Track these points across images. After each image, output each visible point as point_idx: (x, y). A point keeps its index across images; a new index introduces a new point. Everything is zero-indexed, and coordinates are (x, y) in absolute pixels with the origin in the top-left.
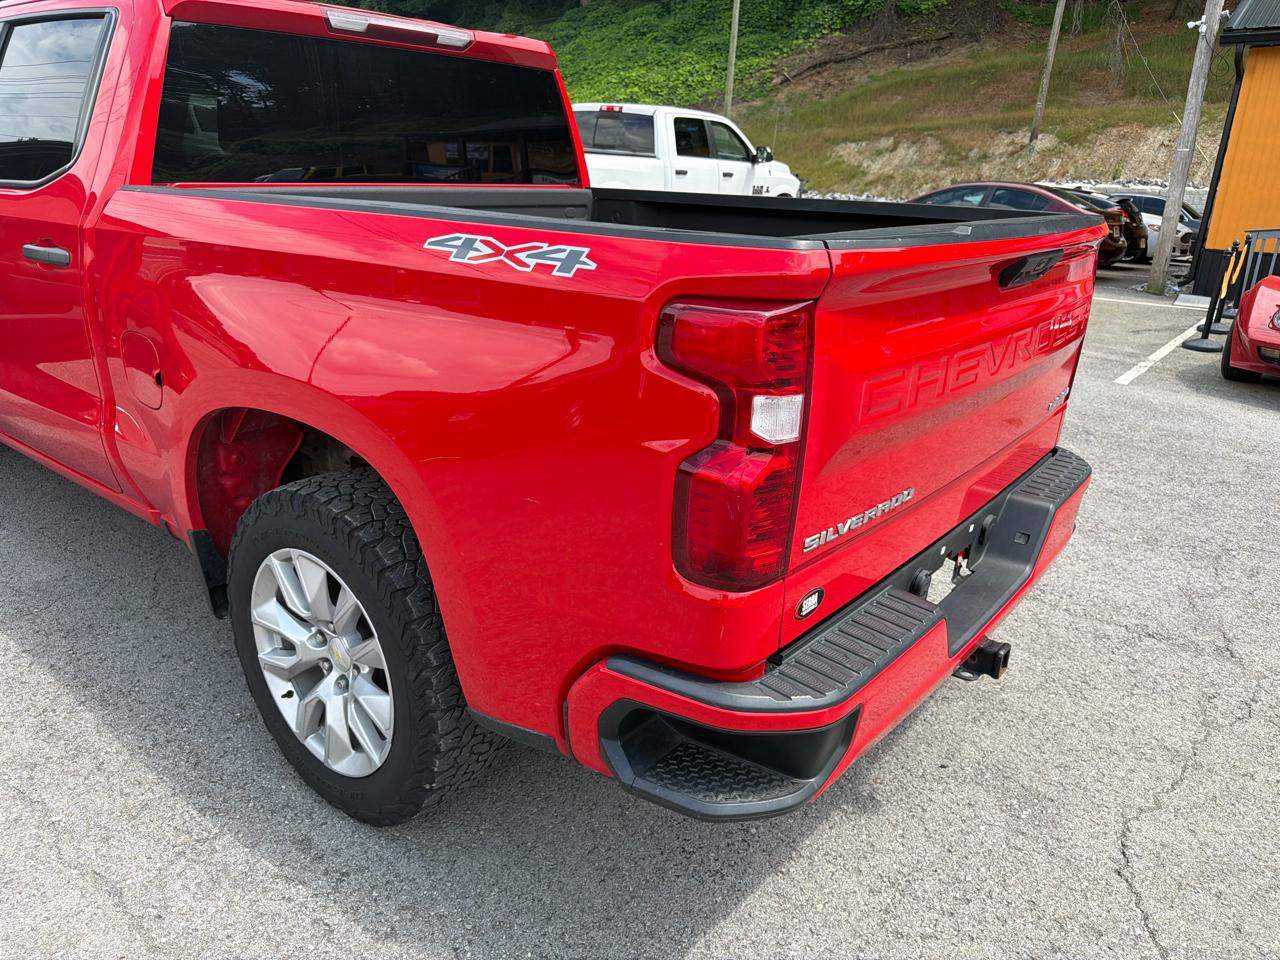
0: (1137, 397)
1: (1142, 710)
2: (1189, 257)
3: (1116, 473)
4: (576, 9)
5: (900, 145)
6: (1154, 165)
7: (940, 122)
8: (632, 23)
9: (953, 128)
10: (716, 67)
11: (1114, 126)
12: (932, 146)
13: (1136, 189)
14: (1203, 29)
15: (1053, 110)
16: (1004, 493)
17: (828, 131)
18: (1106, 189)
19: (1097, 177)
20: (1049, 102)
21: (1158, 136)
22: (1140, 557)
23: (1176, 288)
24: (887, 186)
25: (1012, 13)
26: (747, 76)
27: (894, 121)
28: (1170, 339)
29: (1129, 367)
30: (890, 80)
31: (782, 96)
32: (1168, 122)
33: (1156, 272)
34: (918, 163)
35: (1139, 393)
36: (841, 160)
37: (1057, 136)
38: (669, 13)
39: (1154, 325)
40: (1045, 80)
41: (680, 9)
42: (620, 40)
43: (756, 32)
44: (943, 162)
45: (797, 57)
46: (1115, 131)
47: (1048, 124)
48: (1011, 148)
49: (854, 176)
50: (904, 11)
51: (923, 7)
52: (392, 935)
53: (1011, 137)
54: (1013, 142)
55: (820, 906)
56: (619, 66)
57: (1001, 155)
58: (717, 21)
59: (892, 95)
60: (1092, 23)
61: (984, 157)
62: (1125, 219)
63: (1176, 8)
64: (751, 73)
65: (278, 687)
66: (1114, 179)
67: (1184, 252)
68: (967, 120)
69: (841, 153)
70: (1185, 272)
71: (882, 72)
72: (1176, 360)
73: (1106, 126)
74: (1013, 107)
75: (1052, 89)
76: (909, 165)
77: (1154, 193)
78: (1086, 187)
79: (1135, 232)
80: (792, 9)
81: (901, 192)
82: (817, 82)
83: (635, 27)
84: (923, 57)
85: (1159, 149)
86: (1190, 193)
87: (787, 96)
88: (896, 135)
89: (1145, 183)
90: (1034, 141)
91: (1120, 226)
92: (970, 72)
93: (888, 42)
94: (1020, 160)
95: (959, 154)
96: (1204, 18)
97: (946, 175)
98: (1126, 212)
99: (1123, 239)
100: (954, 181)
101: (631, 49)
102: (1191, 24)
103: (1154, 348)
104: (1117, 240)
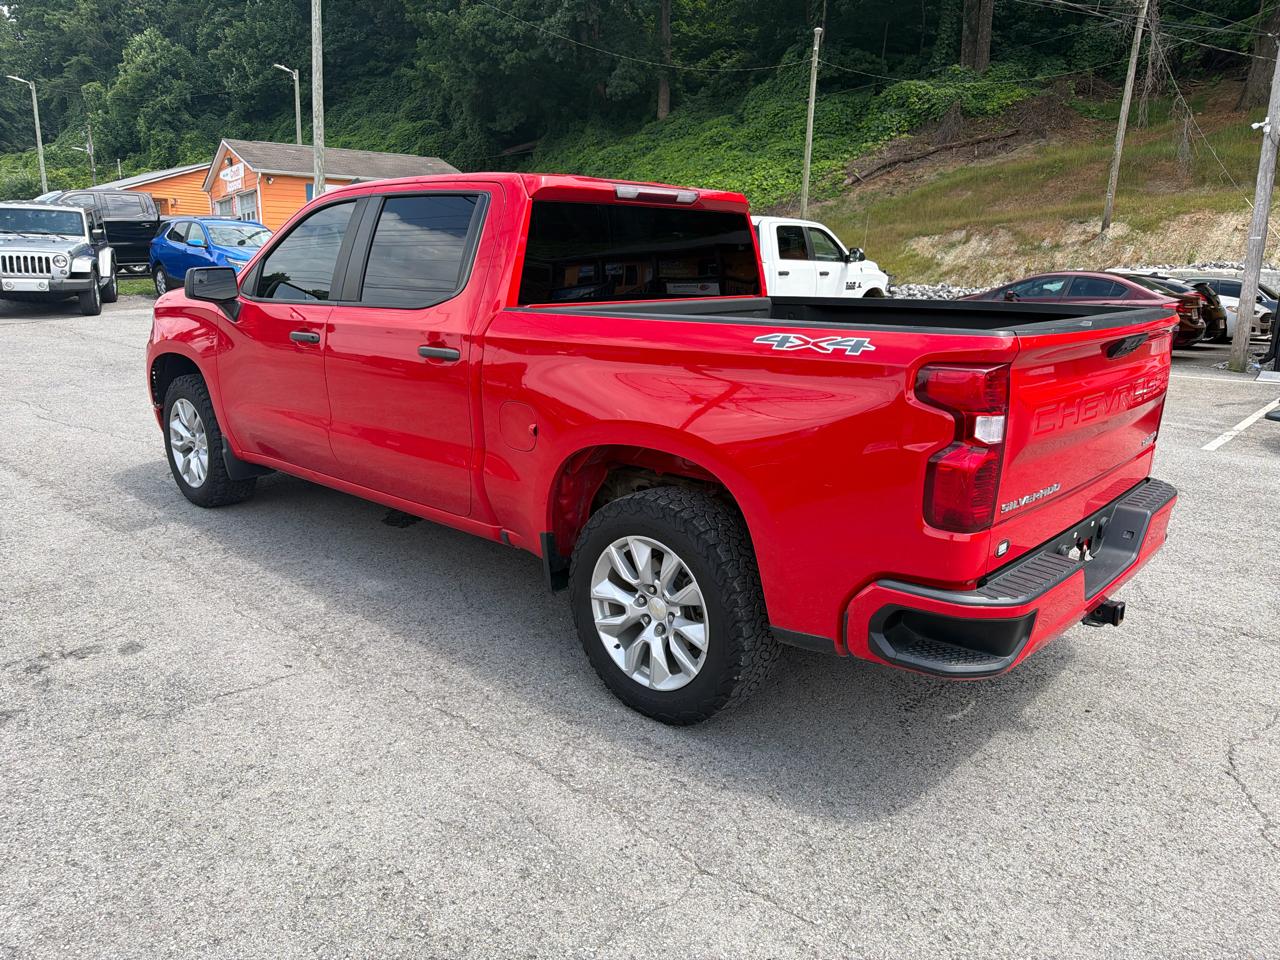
0: (1224, 461)
1: (1240, 681)
2: (1269, 336)
3: (1209, 521)
4: (654, 123)
5: (973, 238)
6: (1229, 250)
7: (1011, 215)
8: (708, 134)
9: (1025, 220)
10: (789, 172)
11: (1185, 213)
12: (1004, 237)
13: (1211, 273)
14: (1267, 129)
15: (1123, 201)
16: (1112, 504)
17: (901, 227)
18: (1181, 274)
19: (1170, 261)
20: (1119, 193)
21: (1231, 221)
22: (1233, 582)
23: (1258, 366)
24: (961, 276)
25: (1076, 110)
26: (820, 178)
27: (966, 215)
28: (1253, 412)
29: (1216, 436)
30: (959, 177)
31: (853, 196)
32: (1240, 208)
33: (1236, 351)
34: (992, 254)
35: (1225, 458)
36: (915, 253)
37: (1129, 224)
38: (742, 123)
39: (1237, 399)
40: (1114, 173)
41: (753, 119)
42: (697, 149)
43: (826, 137)
44: (1016, 252)
45: (867, 159)
46: (1187, 218)
47: (1118, 213)
48: (1083, 237)
49: (928, 268)
50: (969, 112)
51: (988, 107)
52: (725, 787)
53: (1083, 226)
54: (1084, 232)
55: (1012, 784)
56: (697, 174)
57: (1073, 244)
58: (789, 128)
59: (961, 190)
60: (1158, 116)
61: (1057, 246)
62: (1202, 302)
63: (1241, 99)
64: (823, 176)
65: (609, 642)
66: (1189, 263)
67: (1264, 332)
68: (1039, 212)
69: (914, 246)
70: (1266, 349)
71: (950, 170)
72: (1259, 429)
73: (1178, 213)
74: (1083, 198)
75: (1121, 180)
76: (983, 256)
77: (1230, 275)
78: (1162, 273)
79: (1213, 315)
80: (860, 114)
81: (976, 282)
82: (887, 181)
83: (711, 137)
84: (989, 154)
85: (1232, 233)
86: (1267, 274)
87: (859, 195)
88: (968, 228)
89: (1221, 267)
90: (1107, 230)
91: (1198, 309)
92: (1038, 167)
93: (955, 141)
94: (1092, 248)
95: (1031, 244)
96: (1267, 119)
97: (1020, 265)
98: (1203, 295)
99: (1201, 320)
100: (1028, 270)
101: (708, 158)
102: (1255, 126)
103: (1237, 420)
104: (1196, 322)
